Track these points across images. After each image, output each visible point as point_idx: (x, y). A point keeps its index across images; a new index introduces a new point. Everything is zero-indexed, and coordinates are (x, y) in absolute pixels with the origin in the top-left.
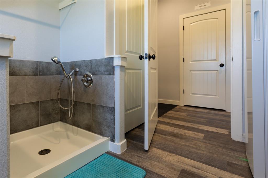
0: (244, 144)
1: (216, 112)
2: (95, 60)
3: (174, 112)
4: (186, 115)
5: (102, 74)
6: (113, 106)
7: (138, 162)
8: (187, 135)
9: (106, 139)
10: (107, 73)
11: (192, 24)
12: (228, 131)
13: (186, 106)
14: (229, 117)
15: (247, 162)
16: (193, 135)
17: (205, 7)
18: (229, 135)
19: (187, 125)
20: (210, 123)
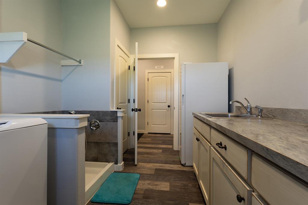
0: (179, 151)
1: (166, 135)
2: (102, 111)
3: (143, 139)
4: (150, 140)
5: (108, 121)
6: (116, 142)
7: (134, 171)
8: (154, 152)
9: (112, 164)
10: (112, 121)
11: (153, 78)
12: (172, 146)
13: (149, 133)
14: (173, 137)
15: (180, 159)
16: (157, 152)
17: (161, 68)
18: (173, 148)
19: (152, 146)
20: (164, 143)
